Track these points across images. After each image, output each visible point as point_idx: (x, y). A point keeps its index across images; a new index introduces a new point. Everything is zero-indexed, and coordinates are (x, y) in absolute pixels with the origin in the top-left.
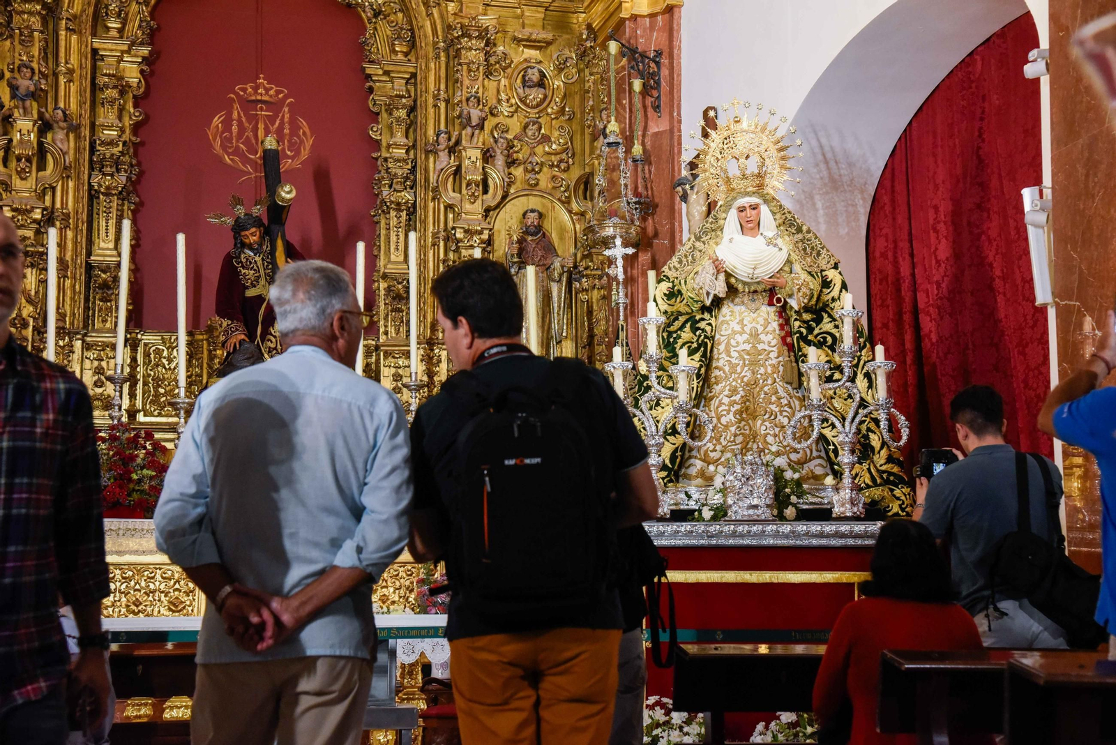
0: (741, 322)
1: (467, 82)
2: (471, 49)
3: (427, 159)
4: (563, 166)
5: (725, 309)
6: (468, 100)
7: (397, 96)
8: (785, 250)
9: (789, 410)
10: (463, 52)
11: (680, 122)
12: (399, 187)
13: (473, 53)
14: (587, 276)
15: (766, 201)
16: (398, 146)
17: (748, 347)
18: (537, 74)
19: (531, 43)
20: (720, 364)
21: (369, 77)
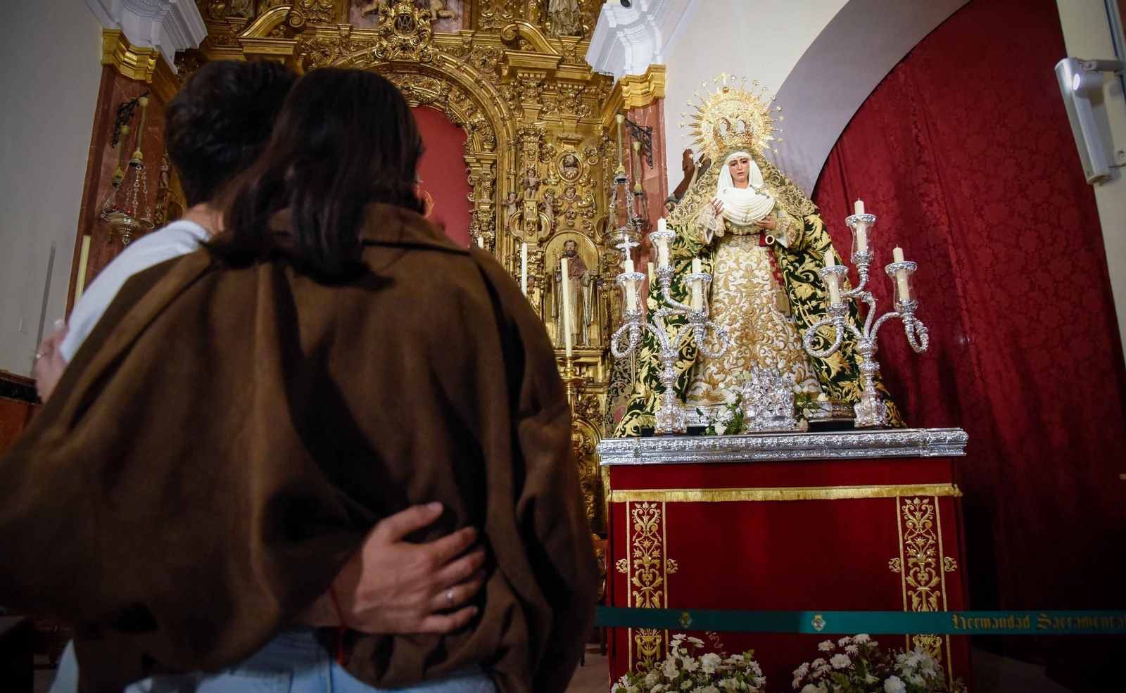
0: (737, 261)
1: (527, 162)
2: (530, 142)
3: (502, 210)
4: (589, 214)
5: (723, 251)
6: (528, 172)
7: (484, 174)
8: (772, 199)
9: (784, 335)
10: (525, 144)
11: (666, 169)
12: (484, 228)
13: (531, 144)
14: (607, 282)
15: (755, 157)
16: (485, 204)
17: (744, 281)
18: (572, 158)
19: (567, 141)
20: (720, 297)
21: (467, 164)
